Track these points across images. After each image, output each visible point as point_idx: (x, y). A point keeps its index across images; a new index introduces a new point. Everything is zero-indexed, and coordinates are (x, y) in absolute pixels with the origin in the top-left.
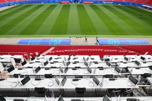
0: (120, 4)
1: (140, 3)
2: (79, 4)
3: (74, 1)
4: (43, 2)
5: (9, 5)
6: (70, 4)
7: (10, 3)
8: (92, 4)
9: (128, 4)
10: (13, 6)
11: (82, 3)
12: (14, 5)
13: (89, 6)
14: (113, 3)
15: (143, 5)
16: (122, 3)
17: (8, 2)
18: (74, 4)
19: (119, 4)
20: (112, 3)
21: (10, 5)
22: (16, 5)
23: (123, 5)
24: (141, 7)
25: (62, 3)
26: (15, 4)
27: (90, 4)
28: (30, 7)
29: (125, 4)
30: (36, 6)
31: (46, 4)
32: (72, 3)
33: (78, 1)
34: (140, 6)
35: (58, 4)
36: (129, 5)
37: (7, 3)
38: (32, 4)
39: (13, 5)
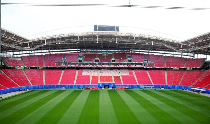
0: (163, 88)
1: (188, 86)
2: (111, 89)
3: (104, 86)
4: (64, 87)
5: (20, 90)
6: (99, 89)
7: (21, 88)
8: (127, 89)
9: (173, 87)
11: (114, 88)
12: (27, 90)
13: (124, 91)
14: (154, 87)
15: (192, 88)
16: (166, 87)
17: (19, 86)
18: (103, 90)
19: (161, 88)
20: (152, 88)
21: (21, 90)
22: (29, 89)
23: (167, 89)
24: (190, 90)
25: (89, 89)
26: (28, 89)
27: (124, 90)
28: (47, 93)
29: (170, 88)
30: (54, 92)
31: (68, 90)
32: (102, 88)
33: (108, 86)
34: (188, 90)
35: (84, 90)
36: (175, 89)
37: (17, 88)
38: (49, 89)
39: (24, 90)
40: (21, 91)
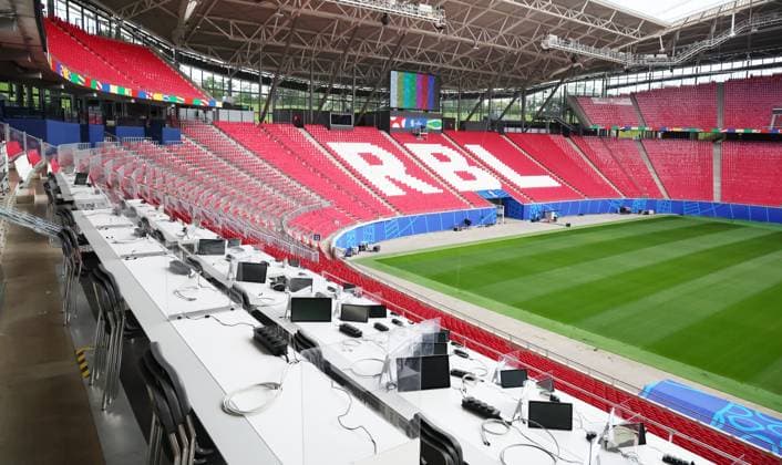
5: (623, 211)
7: (630, 203)
10: (642, 217)
12: (647, 213)
17: (624, 198)
21: (628, 209)
22: (655, 212)
26: (651, 212)
28: (728, 232)
37: (616, 202)
38: (736, 222)
39: (640, 212)
40: (629, 212)
